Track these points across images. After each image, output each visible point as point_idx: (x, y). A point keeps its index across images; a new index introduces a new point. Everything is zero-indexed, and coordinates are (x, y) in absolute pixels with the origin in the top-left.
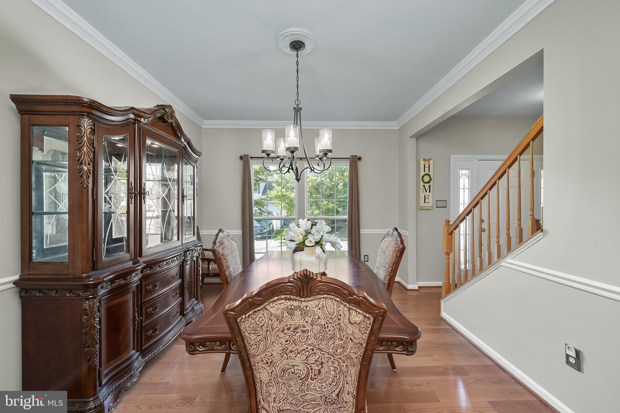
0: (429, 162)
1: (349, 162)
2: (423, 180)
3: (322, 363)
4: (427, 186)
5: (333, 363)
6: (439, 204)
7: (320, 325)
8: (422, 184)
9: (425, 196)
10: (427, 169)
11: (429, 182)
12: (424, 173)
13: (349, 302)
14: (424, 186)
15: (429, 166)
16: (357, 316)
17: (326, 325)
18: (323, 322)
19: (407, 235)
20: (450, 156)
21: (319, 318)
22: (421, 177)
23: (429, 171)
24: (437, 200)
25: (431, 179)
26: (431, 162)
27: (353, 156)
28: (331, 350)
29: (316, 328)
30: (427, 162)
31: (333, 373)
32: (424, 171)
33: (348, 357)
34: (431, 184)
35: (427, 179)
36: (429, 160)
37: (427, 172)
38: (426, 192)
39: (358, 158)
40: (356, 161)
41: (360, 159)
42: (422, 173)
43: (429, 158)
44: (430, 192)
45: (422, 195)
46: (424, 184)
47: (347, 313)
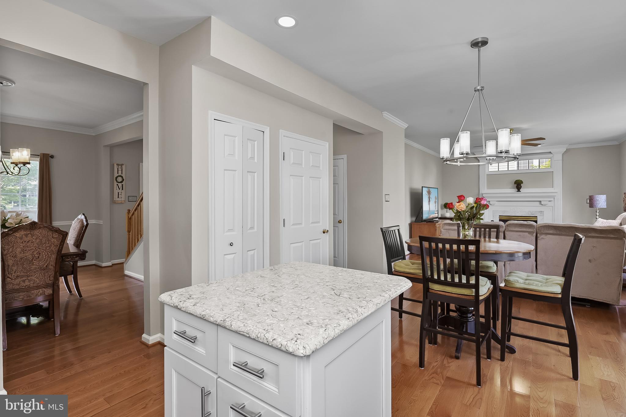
0: (121, 166)
1: (39, 159)
2: (116, 180)
3: (40, 254)
4: (120, 185)
5: (45, 253)
6: (130, 199)
7: (40, 239)
8: (116, 183)
9: (118, 193)
10: (120, 172)
11: (121, 182)
12: (117, 175)
13: (52, 231)
14: (117, 184)
15: (122, 169)
16: (56, 235)
17: (42, 239)
18: (41, 238)
19: (102, 223)
20: (139, 164)
21: (39, 237)
22: (115, 178)
23: (122, 174)
24: (128, 196)
25: (123, 180)
26: (124, 167)
27: (44, 154)
28: (44, 248)
29: (38, 240)
30: (120, 166)
31: (44, 257)
32: (118, 173)
33: (52, 251)
34: (124, 183)
35: (120, 179)
36: (122, 165)
37: (120, 174)
38: (119, 189)
39: (50, 157)
40: (47, 159)
41: (52, 157)
42: (116, 175)
43: (121, 163)
44: (123, 190)
45: (116, 191)
46: (117, 183)
47: (51, 235)
